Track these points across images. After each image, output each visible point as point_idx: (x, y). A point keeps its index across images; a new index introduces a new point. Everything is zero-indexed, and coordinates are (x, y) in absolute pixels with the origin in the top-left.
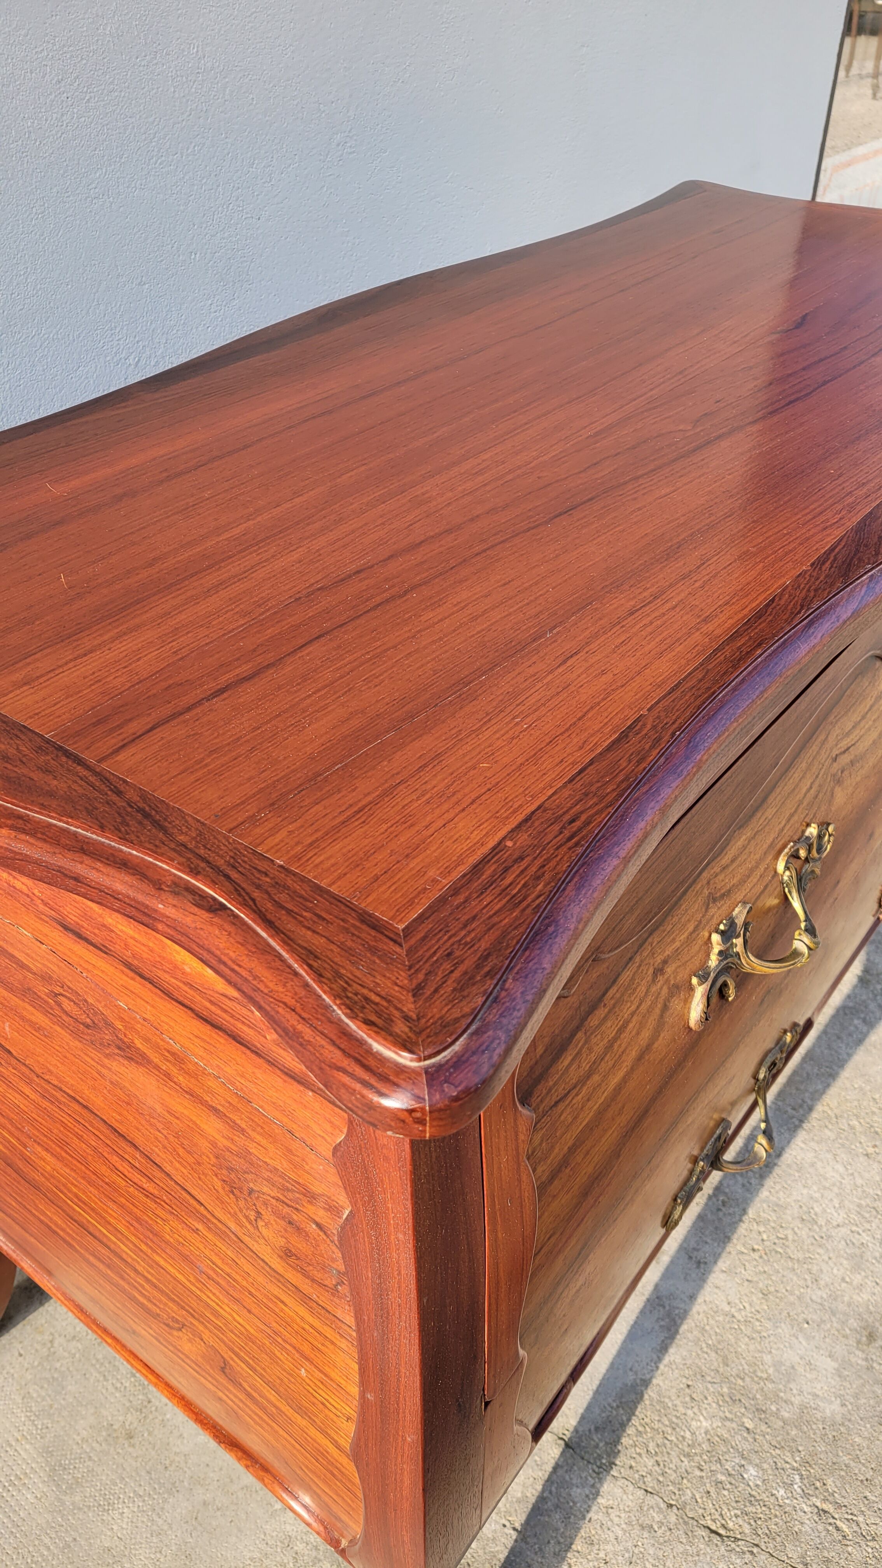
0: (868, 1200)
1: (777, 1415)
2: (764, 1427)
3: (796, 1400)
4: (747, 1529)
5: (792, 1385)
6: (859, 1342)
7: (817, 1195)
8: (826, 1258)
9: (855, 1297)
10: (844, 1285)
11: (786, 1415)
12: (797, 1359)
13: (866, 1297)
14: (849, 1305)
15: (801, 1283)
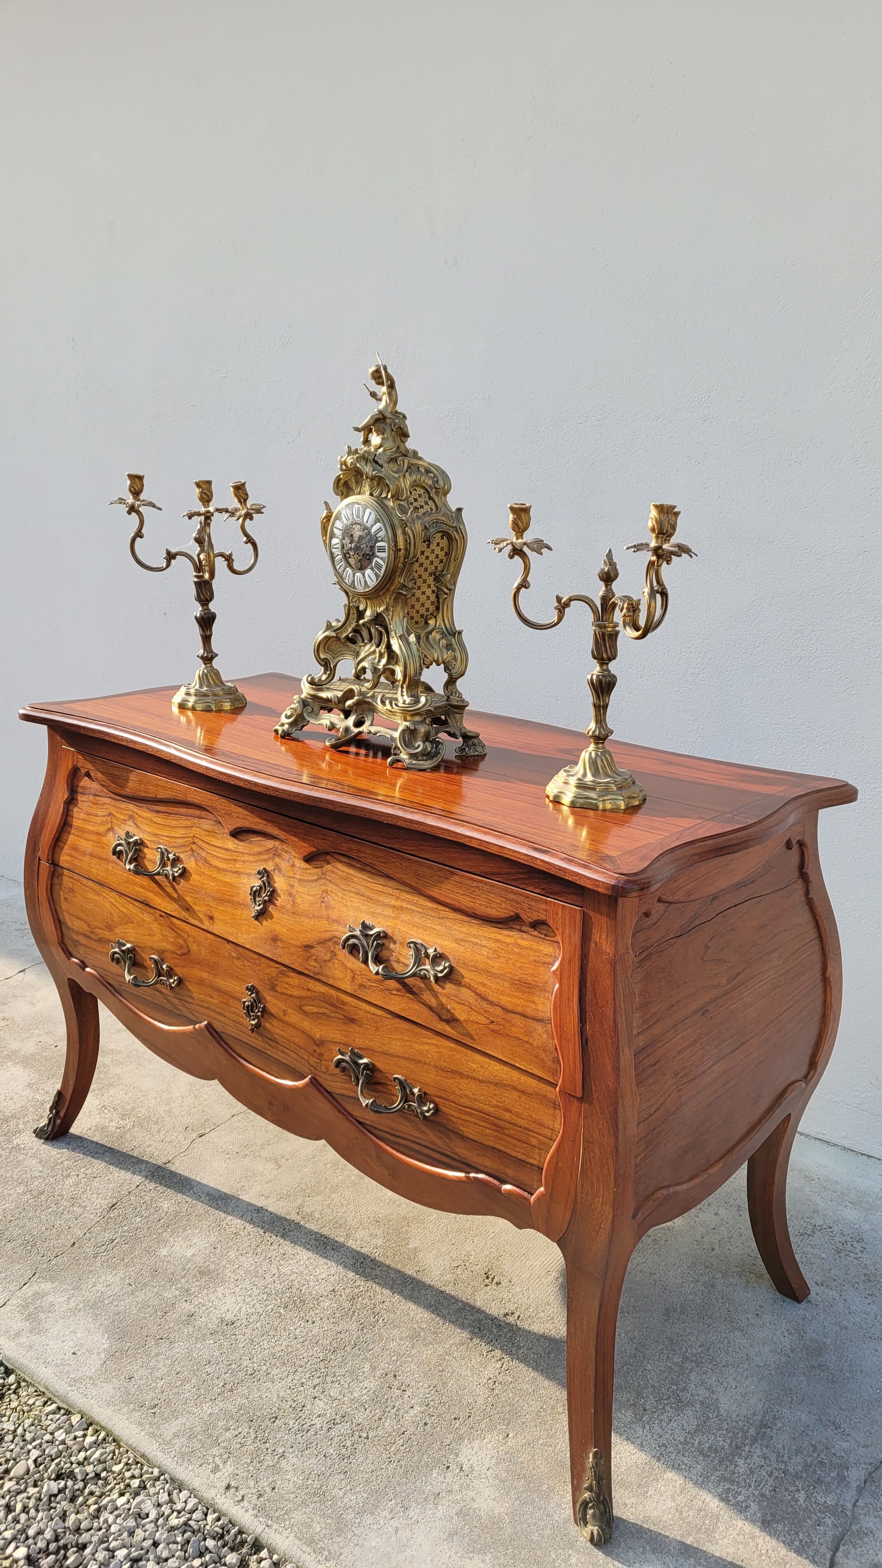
0: (297, 1285)
1: (165, 1230)
2: (159, 1226)
3: (171, 1239)
4: (112, 1215)
5: (180, 1238)
6: (200, 1267)
7: (302, 1263)
8: (256, 1260)
9: (229, 1270)
10: (237, 1266)
11: (164, 1235)
12: (194, 1241)
13: (229, 1275)
14: (224, 1266)
15: (241, 1249)
